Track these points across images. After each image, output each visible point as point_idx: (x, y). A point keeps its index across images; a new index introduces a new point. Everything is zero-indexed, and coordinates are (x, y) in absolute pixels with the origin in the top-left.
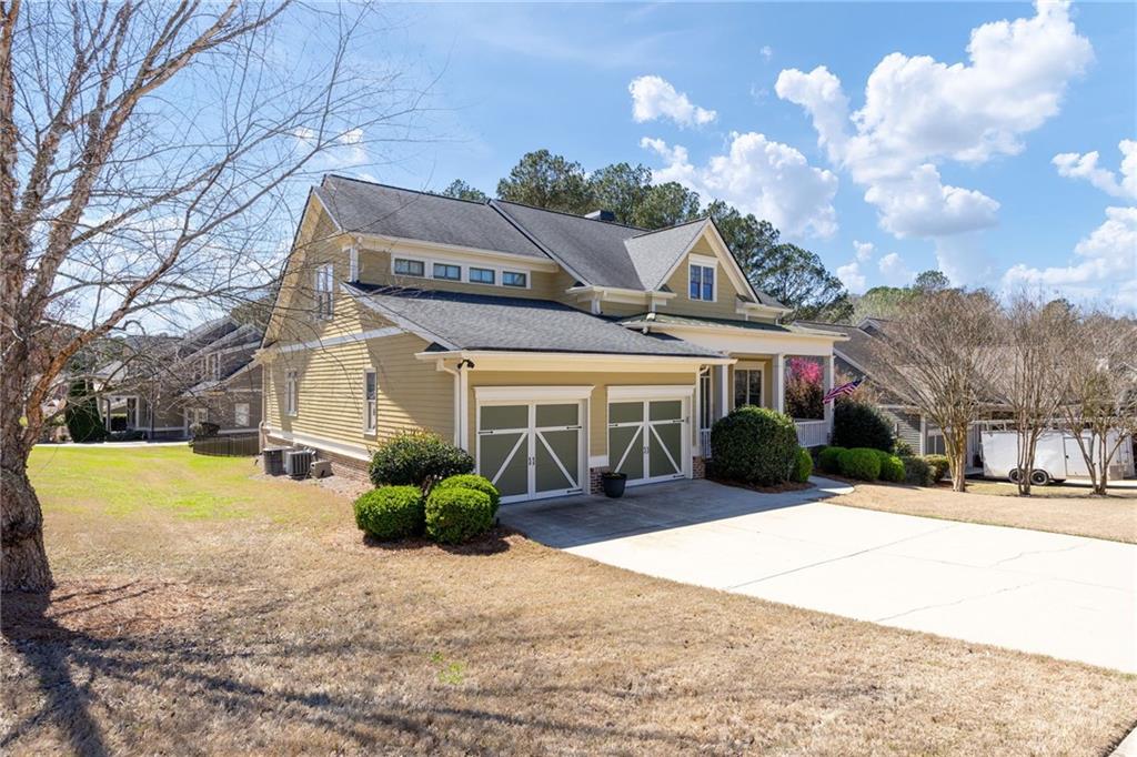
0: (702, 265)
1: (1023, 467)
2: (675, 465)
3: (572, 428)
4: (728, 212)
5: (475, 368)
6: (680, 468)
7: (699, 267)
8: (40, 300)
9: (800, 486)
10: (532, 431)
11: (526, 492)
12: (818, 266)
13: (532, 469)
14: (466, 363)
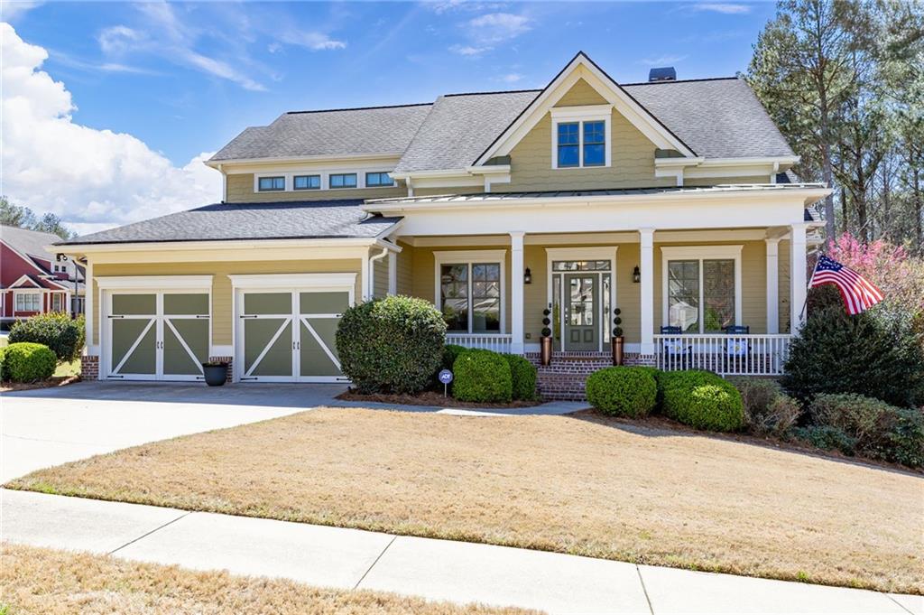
0: (582, 120)
3: (202, 317)
7: (577, 124)
10: (160, 318)
11: (154, 374)
13: (160, 354)
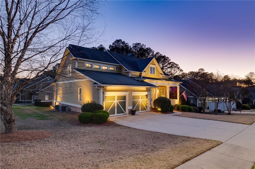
0: (153, 67)
1: (216, 109)
2: (146, 108)
3: (125, 101)
4: (160, 55)
5: (104, 88)
6: (147, 109)
7: (152, 67)
8: (15, 73)
9: (171, 113)
10: (116, 101)
11: (115, 114)
12: (178, 67)
13: (116, 109)
14: (102, 87)
